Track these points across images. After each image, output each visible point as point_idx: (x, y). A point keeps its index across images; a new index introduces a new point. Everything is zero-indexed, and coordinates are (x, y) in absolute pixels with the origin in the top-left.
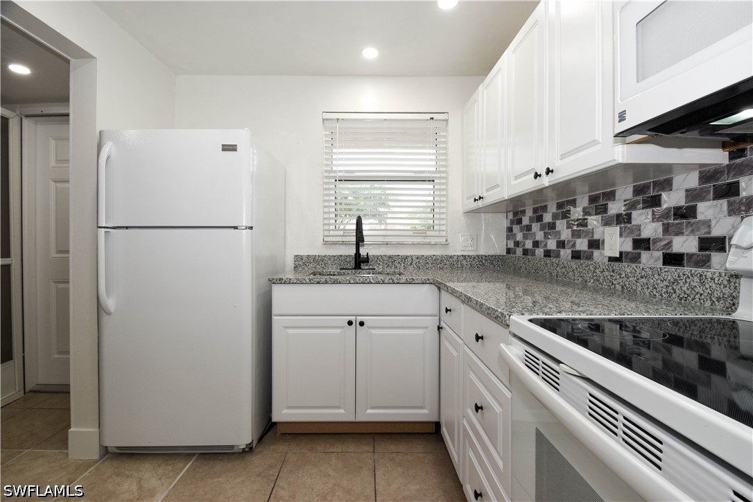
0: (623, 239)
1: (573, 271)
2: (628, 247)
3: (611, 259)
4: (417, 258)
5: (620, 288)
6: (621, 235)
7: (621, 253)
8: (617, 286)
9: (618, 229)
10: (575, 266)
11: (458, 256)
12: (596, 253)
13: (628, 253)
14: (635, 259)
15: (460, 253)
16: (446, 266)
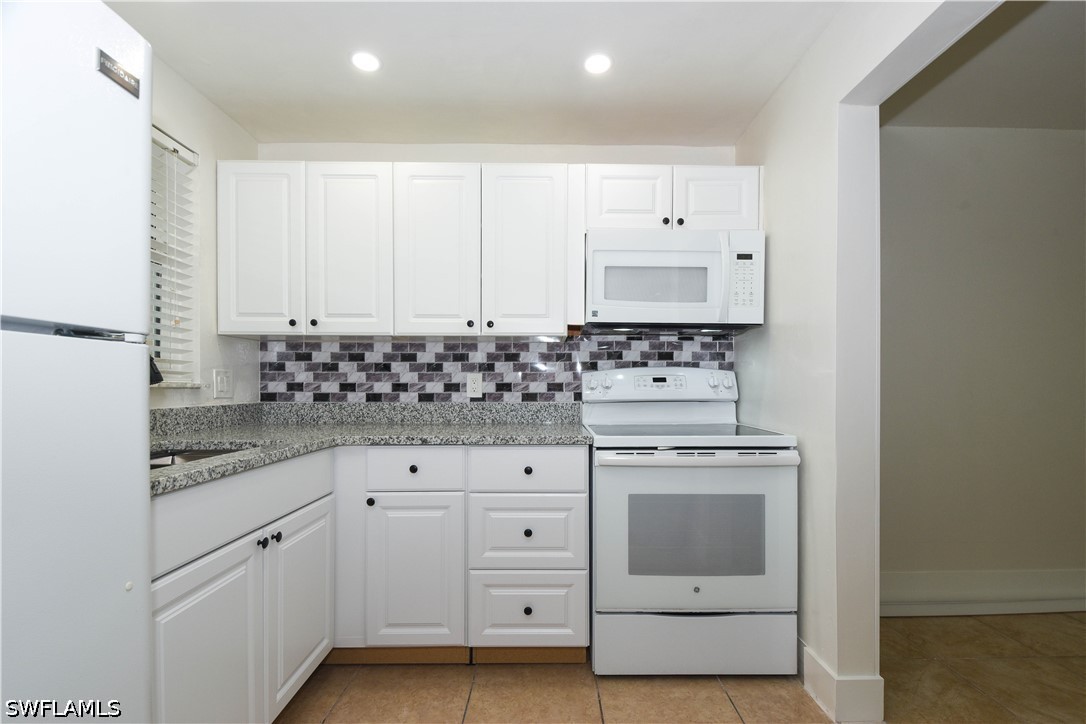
0: (485, 383)
1: (431, 413)
2: (491, 388)
3: (472, 400)
4: (163, 415)
5: (490, 421)
6: (484, 380)
7: (484, 395)
8: (487, 420)
9: (480, 375)
10: (433, 409)
11: (218, 408)
12: (455, 396)
13: (490, 394)
14: (499, 398)
15: (218, 403)
16: (203, 427)
